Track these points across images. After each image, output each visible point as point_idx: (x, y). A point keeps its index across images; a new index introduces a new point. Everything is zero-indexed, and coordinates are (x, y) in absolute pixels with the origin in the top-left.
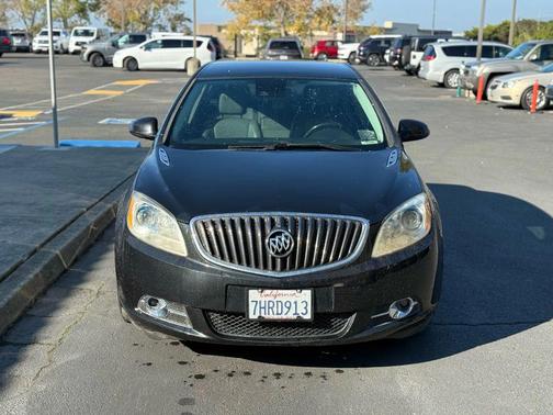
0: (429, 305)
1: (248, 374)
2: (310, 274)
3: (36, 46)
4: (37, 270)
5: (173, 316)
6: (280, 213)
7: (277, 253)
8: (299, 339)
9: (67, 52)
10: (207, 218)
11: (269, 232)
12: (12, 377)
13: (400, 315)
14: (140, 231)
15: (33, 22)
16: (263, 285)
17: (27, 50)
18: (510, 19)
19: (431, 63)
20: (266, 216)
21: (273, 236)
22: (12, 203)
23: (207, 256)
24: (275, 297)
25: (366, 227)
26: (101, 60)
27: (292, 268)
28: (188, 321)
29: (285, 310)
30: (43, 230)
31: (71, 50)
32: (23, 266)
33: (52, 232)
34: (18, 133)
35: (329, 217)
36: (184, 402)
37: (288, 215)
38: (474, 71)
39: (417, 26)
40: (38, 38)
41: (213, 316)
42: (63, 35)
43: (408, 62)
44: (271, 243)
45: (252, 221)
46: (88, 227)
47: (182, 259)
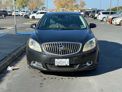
0: (96, 63)
1: (55, 78)
2: (69, 55)
3: (13, 14)
4: (10, 58)
5: (39, 65)
6: (62, 42)
7: (61, 51)
8: (66, 70)
9: (20, 16)
10: (46, 43)
11: (59, 46)
12: (3, 79)
13: (89, 65)
14: (31, 47)
15: (12, 9)
16: (58, 58)
17: (11, 15)
18: (117, 6)
19: (100, 16)
20: (59, 43)
21: (60, 47)
22: (6, 45)
23: (46, 52)
24: (61, 60)
25: (81, 45)
26: (27, 17)
27: (65, 54)
28: (42, 66)
29: (63, 63)
30: (12, 50)
31: (21, 15)
32: (7, 57)
33: (14, 50)
34: (8, 32)
35: (73, 43)
36: (41, 84)
37: (64, 42)
38: (109, 17)
39: (97, 9)
40: (13, 13)
41: (47, 65)
42: (19, 12)
43: (94, 16)
44: (60, 48)
45: (56, 44)
46: (22, 49)
47: (40, 53)
